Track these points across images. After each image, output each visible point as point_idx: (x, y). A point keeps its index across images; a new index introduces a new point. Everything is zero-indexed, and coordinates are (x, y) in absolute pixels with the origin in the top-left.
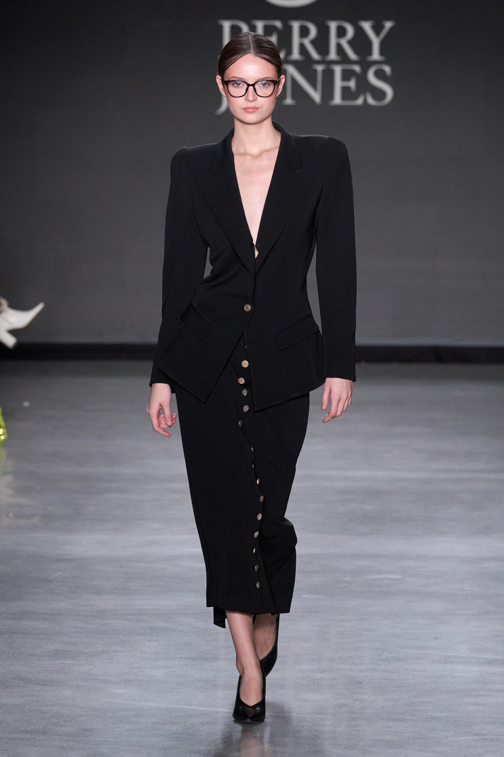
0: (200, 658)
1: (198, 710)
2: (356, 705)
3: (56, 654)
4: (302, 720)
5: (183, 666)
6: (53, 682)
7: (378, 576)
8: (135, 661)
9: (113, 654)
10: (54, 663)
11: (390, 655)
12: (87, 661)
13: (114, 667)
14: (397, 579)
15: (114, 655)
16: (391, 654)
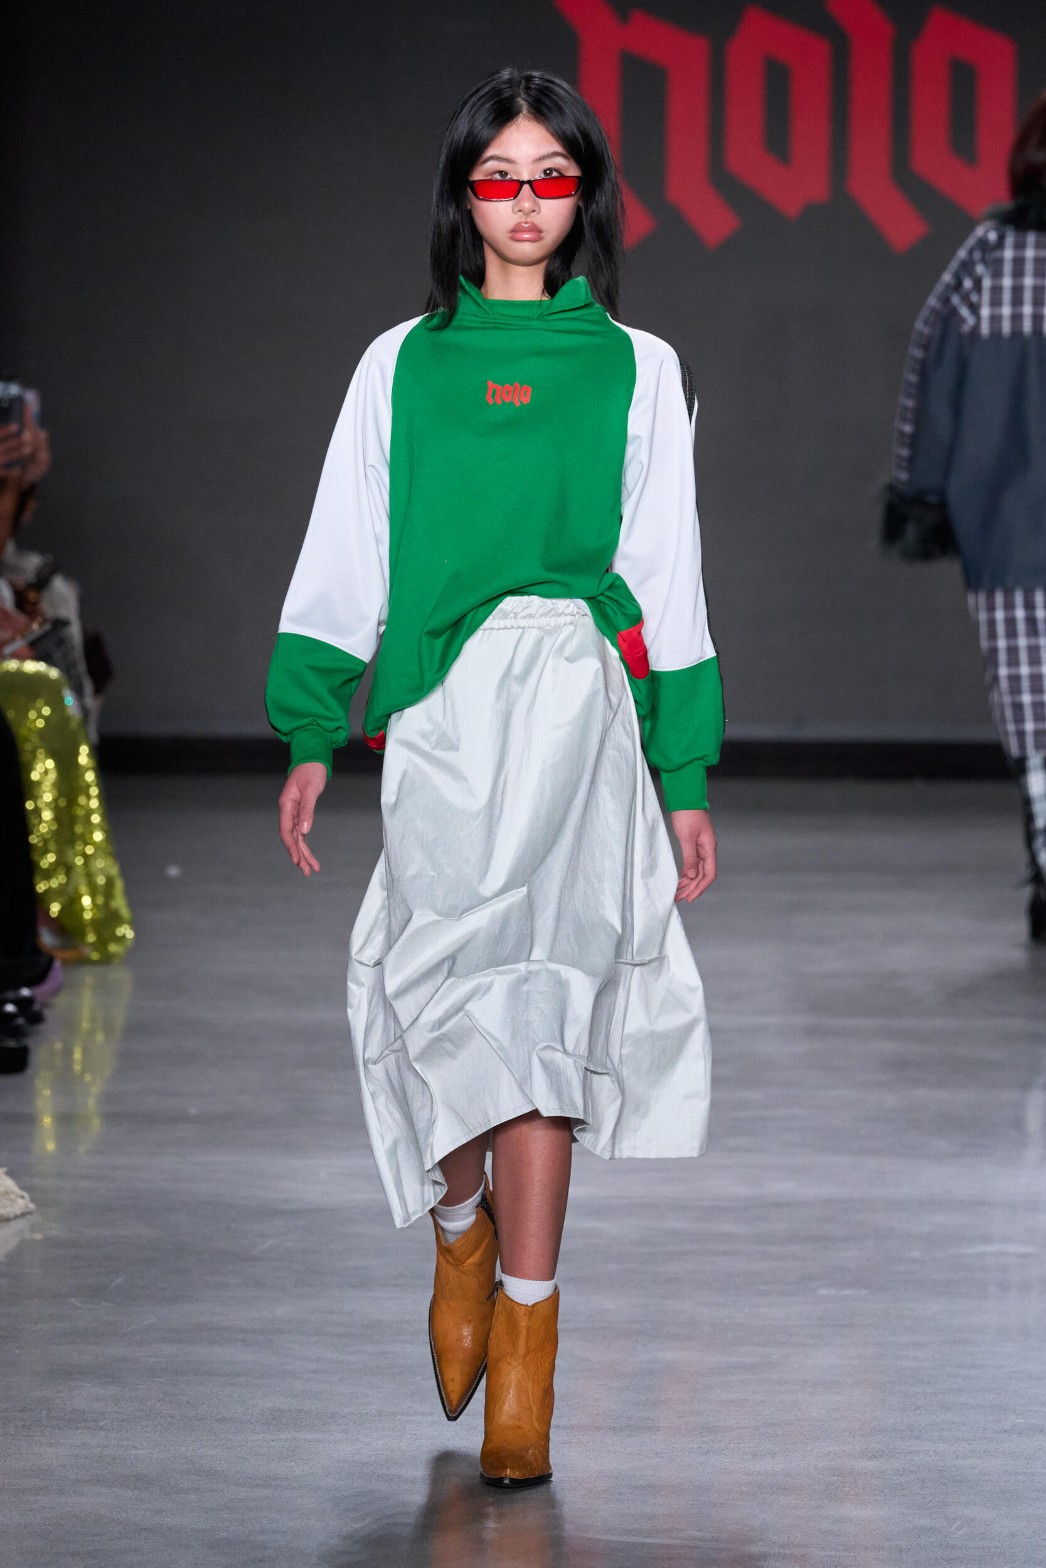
0: (599, 1429)
1: (601, 1540)
2: (952, 1529)
3: (274, 1420)
4: (836, 1563)
5: (562, 1445)
6: (275, 1480)
7: (982, 1248)
8: (453, 1433)
9: (405, 1418)
10: (274, 1437)
11: (1022, 1421)
12: (347, 1433)
13: (408, 1446)
14: (1024, 1256)
15: (406, 1421)
16: (1023, 1418)
